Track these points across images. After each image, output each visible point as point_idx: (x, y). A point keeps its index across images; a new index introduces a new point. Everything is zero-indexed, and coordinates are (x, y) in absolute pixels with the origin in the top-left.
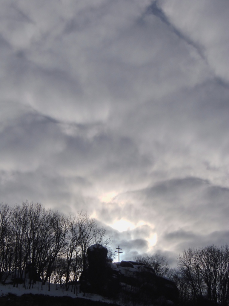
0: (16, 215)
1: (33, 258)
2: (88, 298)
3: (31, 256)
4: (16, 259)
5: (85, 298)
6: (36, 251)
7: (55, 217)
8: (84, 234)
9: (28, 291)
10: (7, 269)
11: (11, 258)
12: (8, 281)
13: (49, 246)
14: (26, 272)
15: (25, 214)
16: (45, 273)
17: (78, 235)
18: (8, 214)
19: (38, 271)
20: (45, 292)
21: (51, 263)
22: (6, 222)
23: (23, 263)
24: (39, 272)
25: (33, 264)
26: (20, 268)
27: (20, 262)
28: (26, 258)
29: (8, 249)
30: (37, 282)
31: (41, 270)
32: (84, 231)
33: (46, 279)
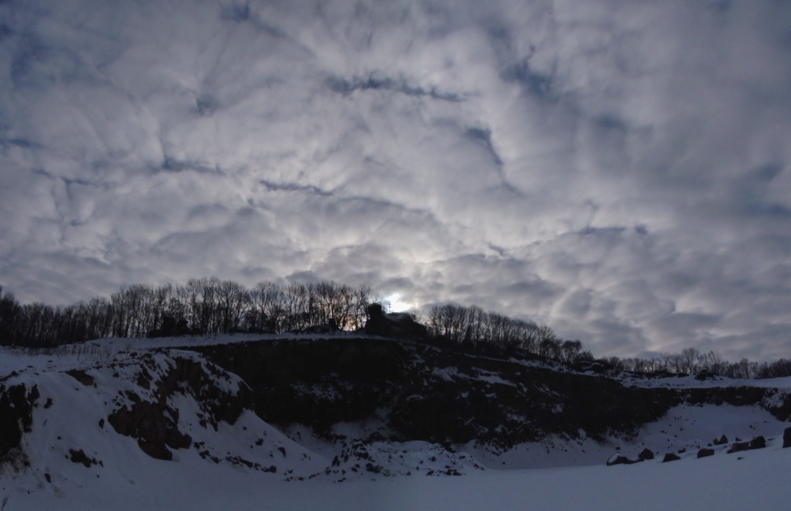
0: (318, 289)
1: (333, 316)
2: (372, 338)
3: (331, 314)
4: (322, 317)
5: (370, 338)
6: (334, 311)
7: (344, 288)
8: (364, 297)
9: (332, 337)
10: (316, 324)
11: (318, 317)
12: (318, 331)
13: (342, 307)
14: (329, 324)
15: (324, 288)
16: (341, 324)
17: (360, 299)
18: (313, 289)
19: (336, 324)
20: (343, 337)
21: (345, 318)
22: (312, 294)
23: (326, 319)
24: (338, 324)
25: (333, 319)
26: (325, 323)
27: (325, 318)
28: (328, 316)
29: (316, 311)
30: (337, 331)
31: (339, 322)
32: (364, 295)
33: (343, 328)
